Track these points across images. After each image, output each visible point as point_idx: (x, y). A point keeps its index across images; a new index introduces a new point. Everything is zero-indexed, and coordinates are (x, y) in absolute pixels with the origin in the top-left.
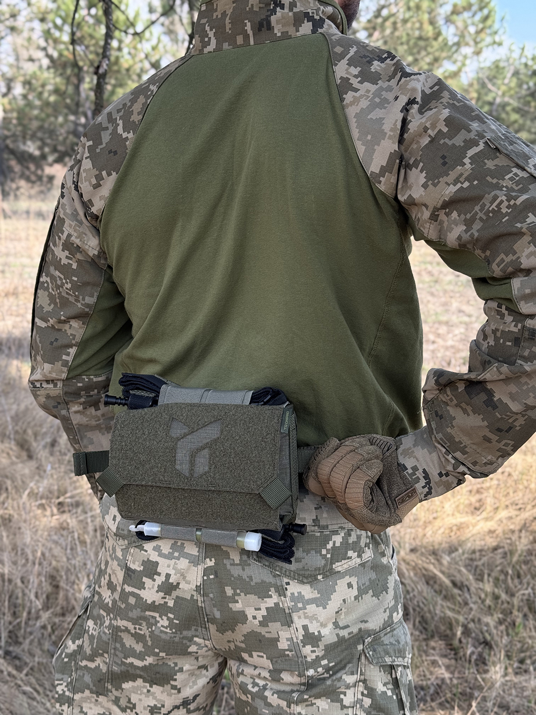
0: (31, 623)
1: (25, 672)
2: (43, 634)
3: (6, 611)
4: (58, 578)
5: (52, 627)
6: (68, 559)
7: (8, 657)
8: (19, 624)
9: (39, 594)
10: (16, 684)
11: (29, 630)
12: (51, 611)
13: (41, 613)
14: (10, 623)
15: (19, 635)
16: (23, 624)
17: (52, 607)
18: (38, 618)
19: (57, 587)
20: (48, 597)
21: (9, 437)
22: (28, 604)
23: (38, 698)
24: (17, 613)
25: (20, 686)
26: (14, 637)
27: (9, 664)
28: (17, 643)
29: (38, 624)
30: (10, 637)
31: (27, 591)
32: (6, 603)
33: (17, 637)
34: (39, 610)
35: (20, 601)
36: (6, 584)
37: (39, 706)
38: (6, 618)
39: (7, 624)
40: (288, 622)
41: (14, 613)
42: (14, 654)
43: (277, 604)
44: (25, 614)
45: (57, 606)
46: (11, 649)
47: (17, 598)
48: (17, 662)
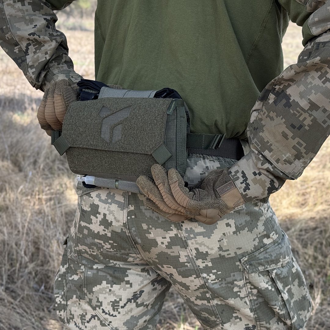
0: (21, 270)
1: (18, 300)
2: (29, 277)
3: (6, 262)
4: (39, 243)
5: (35, 273)
6: (45, 231)
7: (7, 291)
8: (14, 271)
9: (27, 252)
10: (13, 307)
11: (20, 274)
12: (34, 263)
13: (28, 264)
14: (9, 270)
15: (14, 277)
16: (17, 271)
17: (35, 261)
18: (26, 267)
19: (38, 249)
20: (33, 255)
21: (7, 158)
22: (20, 259)
23: (27, 316)
24: (13, 264)
25: (15, 309)
26: (11, 279)
27: (8, 295)
28: (14, 282)
29: (27, 271)
30: (9, 279)
31: (19, 251)
32: (6, 258)
33: (13, 279)
34: (27, 262)
35: (15, 257)
36: (6, 246)
37: (27, 321)
38: (6, 267)
39: (7, 271)
40: (185, 245)
41: (11, 264)
42: (11, 289)
43: (176, 235)
44: (18, 265)
45: (38, 260)
46: (10, 286)
47: (13, 255)
48: (13, 294)
